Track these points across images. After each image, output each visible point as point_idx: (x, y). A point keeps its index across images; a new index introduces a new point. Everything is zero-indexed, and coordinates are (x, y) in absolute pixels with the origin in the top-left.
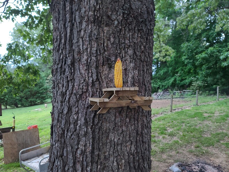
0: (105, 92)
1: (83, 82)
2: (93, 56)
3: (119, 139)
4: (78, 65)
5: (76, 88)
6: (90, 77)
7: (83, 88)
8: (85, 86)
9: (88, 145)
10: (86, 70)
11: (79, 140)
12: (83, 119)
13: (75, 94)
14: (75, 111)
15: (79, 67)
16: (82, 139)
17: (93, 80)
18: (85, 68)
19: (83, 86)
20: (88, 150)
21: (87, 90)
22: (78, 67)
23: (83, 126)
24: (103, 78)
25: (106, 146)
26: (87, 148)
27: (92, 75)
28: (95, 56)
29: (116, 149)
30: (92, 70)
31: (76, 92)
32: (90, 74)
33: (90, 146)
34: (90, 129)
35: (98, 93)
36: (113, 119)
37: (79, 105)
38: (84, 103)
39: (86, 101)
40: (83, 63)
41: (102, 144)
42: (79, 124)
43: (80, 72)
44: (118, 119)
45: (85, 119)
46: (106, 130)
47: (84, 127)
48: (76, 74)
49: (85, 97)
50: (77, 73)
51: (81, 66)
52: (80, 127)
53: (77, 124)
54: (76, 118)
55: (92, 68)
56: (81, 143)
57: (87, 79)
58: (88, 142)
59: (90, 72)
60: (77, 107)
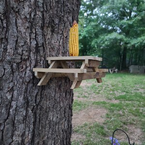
0: (52, 61)
1: (23, 44)
2: (39, 11)
3: (57, 117)
4: (14, 18)
5: (9, 52)
6: (33, 39)
7: (23, 53)
8: (27, 51)
9: (27, 133)
10: (28, 27)
11: (15, 128)
12: (21, 98)
13: (10, 62)
14: (9, 88)
15: (16, 21)
16: (19, 128)
17: (37, 44)
18: (27, 25)
19: (22, 51)
20: (26, 140)
21: (29, 56)
22: (14, 21)
23: (22, 108)
24: (47, 43)
25: (45, 129)
26: (25, 138)
27: (35, 36)
28: (42, 12)
29: (54, 130)
30: (37, 30)
31: (12, 59)
32: (33, 36)
33: (30, 135)
34: (30, 111)
35: (42, 62)
36: (53, 95)
37: (15, 78)
38: (23, 76)
39: (26, 73)
40: (23, 17)
41: (42, 127)
42: (14, 107)
43: (17, 30)
44: (58, 95)
45: (25, 98)
46: (46, 109)
47: (22, 110)
48: (10, 31)
49: (24, 67)
50: (13, 30)
51: (19, 21)
52: (16, 110)
53: (11, 107)
54: (9, 97)
55: (37, 27)
56: (16, 133)
57: (28, 41)
58: (27, 129)
59: (34, 32)
60: (12, 81)
